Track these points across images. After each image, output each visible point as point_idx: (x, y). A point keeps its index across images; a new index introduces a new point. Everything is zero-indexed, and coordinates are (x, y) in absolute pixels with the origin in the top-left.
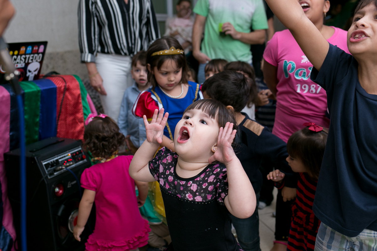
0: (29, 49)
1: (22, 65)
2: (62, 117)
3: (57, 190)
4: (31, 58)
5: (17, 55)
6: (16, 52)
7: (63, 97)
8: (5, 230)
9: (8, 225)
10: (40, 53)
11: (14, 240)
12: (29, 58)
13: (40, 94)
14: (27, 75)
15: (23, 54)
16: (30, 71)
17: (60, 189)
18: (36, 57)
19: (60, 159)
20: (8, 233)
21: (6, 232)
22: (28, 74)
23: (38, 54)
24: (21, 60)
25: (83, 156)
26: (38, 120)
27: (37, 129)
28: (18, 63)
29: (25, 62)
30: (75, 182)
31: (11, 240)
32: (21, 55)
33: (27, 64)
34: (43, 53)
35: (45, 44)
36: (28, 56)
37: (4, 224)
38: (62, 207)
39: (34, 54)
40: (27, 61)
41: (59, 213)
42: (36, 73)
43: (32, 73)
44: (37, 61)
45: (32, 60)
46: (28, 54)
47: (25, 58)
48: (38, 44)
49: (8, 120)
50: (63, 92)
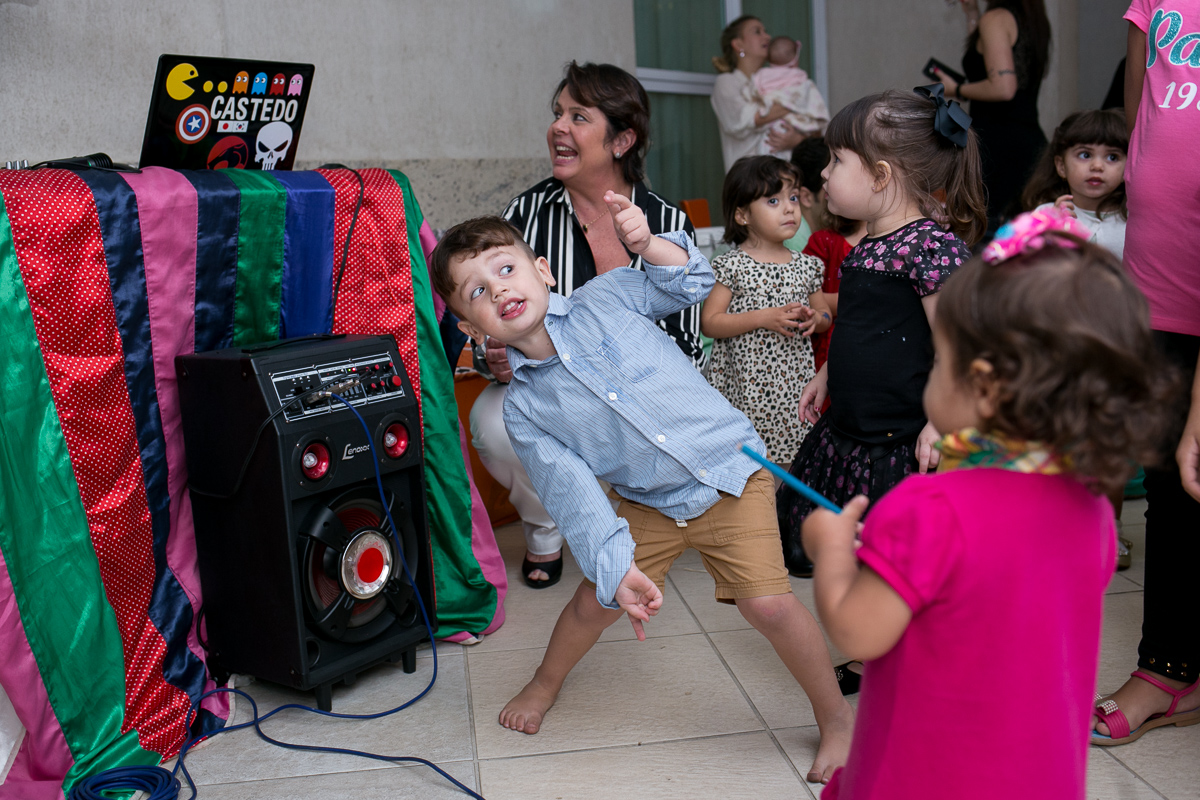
0: (261, 80)
1: (240, 127)
2: (349, 279)
3: (310, 460)
4: (266, 109)
5: (227, 95)
6: (223, 87)
7: (354, 224)
8: (173, 579)
9: (181, 567)
10: (291, 97)
11: (196, 609)
12: (261, 106)
13: (283, 204)
14: (257, 159)
15: (243, 95)
16: (264, 149)
17: (320, 460)
18: (280, 105)
19: (324, 375)
20: (179, 587)
21: (175, 584)
22: (259, 155)
23: (288, 99)
24: (237, 109)
25: (394, 381)
26: (277, 279)
27: (275, 306)
28: (228, 118)
29: (248, 118)
30: (366, 448)
31: (189, 607)
32: (238, 97)
33: (255, 126)
34: (303, 99)
35: (307, 71)
36: (256, 101)
37: (170, 563)
38: (326, 514)
39: (275, 97)
40: (253, 118)
41: (316, 532)
42: (283, 154)
43: (271, 155)
44: (283, 120)
45: (269, 114)
46: (256, 96)
47: (250, 107)
48: (288, 69)
49: (191, 266)
50: (354, 210)
